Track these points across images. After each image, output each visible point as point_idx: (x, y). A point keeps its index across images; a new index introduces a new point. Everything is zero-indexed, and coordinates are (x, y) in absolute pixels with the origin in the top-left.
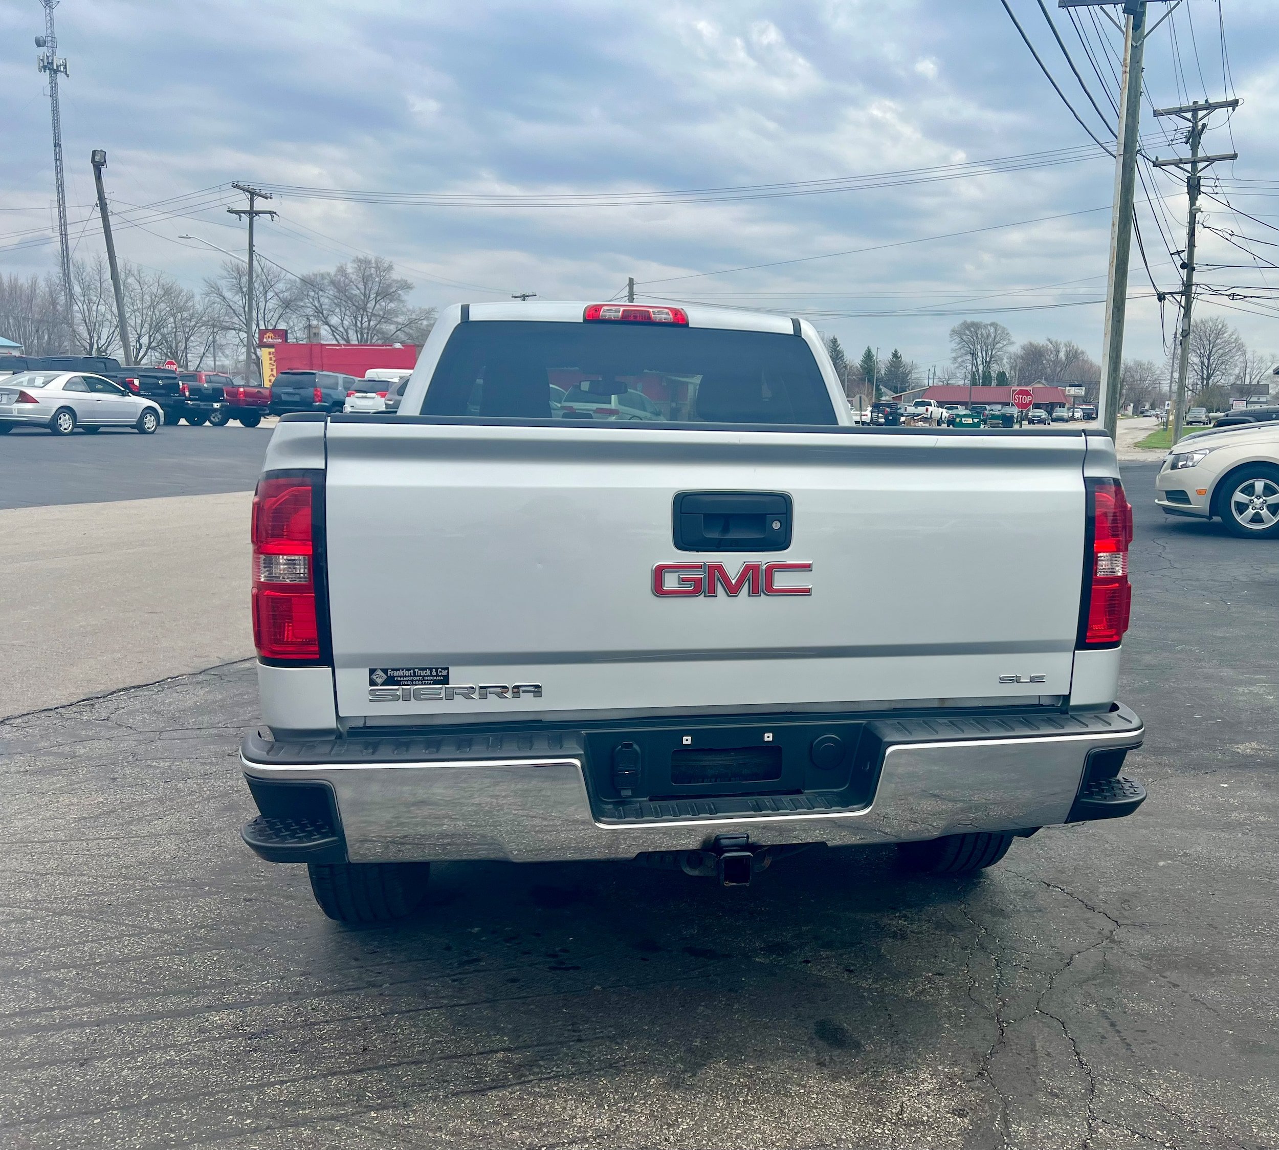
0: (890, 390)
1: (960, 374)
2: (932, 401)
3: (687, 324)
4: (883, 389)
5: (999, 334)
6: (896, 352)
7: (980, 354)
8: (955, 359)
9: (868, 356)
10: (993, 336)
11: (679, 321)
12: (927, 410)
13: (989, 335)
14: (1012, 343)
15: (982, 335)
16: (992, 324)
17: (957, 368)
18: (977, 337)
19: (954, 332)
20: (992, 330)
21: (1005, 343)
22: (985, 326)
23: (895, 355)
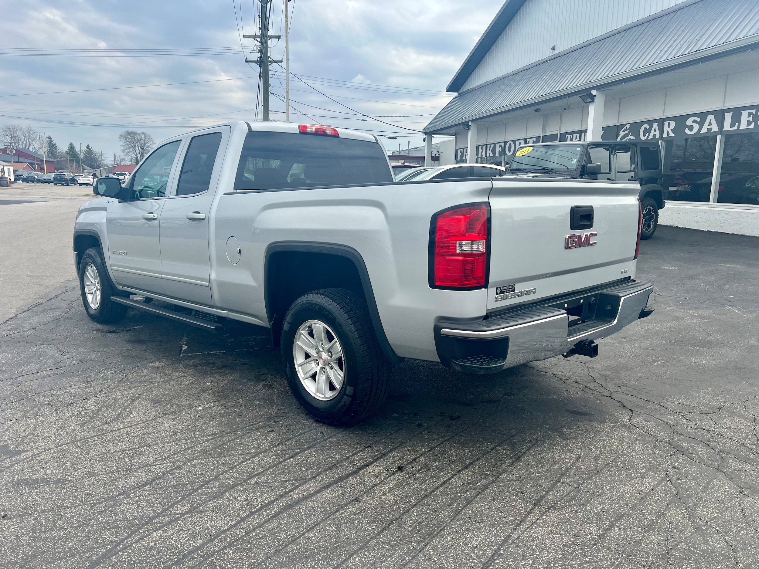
0: (88, 166)
1: (128, 158)
3: (338, 136)
4: (85, 166)
5: (147, 138)
6: (88, 145)
7: (137, 148)
8: (124, 151)
9: (71, 147)
10: (144, 140)
13: (141, 139)
14: (154, 144)
15: (137, 138)
16: (143, 133)
17: (125, 155)
18: (135, 139)
19: (121, 136)
20: (143, 137)
21: (151, 143)
22: (139, 134)
23: (88, 147)
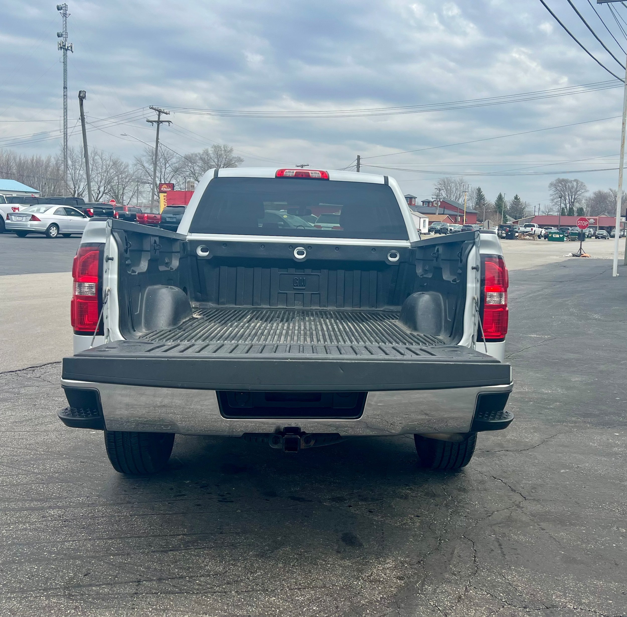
0: (513, 218)
1: (556, 208)
2: (535, 224)
3: (328, 179)
4: (508, 217)
5: (580, 186)
6: (517, 196)
7: (567, 198)
8: (553, 200)
9: (500, 198)
10: (575, 187)
11: (325, 177)
12: (532, 229)
13: (573, 187)
14: (587, 191)
15: (569, 186)
16: (575, 180)
17: (554, 205)
18: (566, 188)
19: (551, 184)
20: (575, 184)
21: (583, 191)
22: (571, 182)
23: (516, 198)
